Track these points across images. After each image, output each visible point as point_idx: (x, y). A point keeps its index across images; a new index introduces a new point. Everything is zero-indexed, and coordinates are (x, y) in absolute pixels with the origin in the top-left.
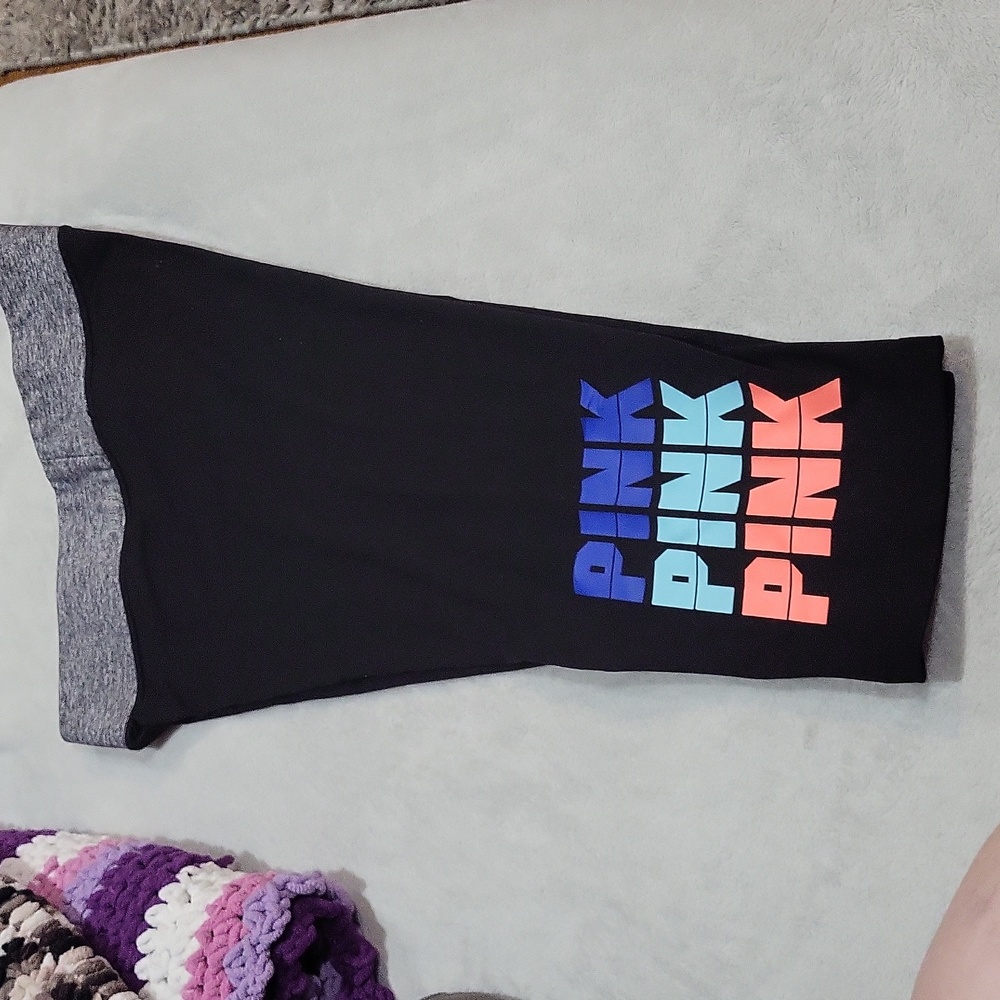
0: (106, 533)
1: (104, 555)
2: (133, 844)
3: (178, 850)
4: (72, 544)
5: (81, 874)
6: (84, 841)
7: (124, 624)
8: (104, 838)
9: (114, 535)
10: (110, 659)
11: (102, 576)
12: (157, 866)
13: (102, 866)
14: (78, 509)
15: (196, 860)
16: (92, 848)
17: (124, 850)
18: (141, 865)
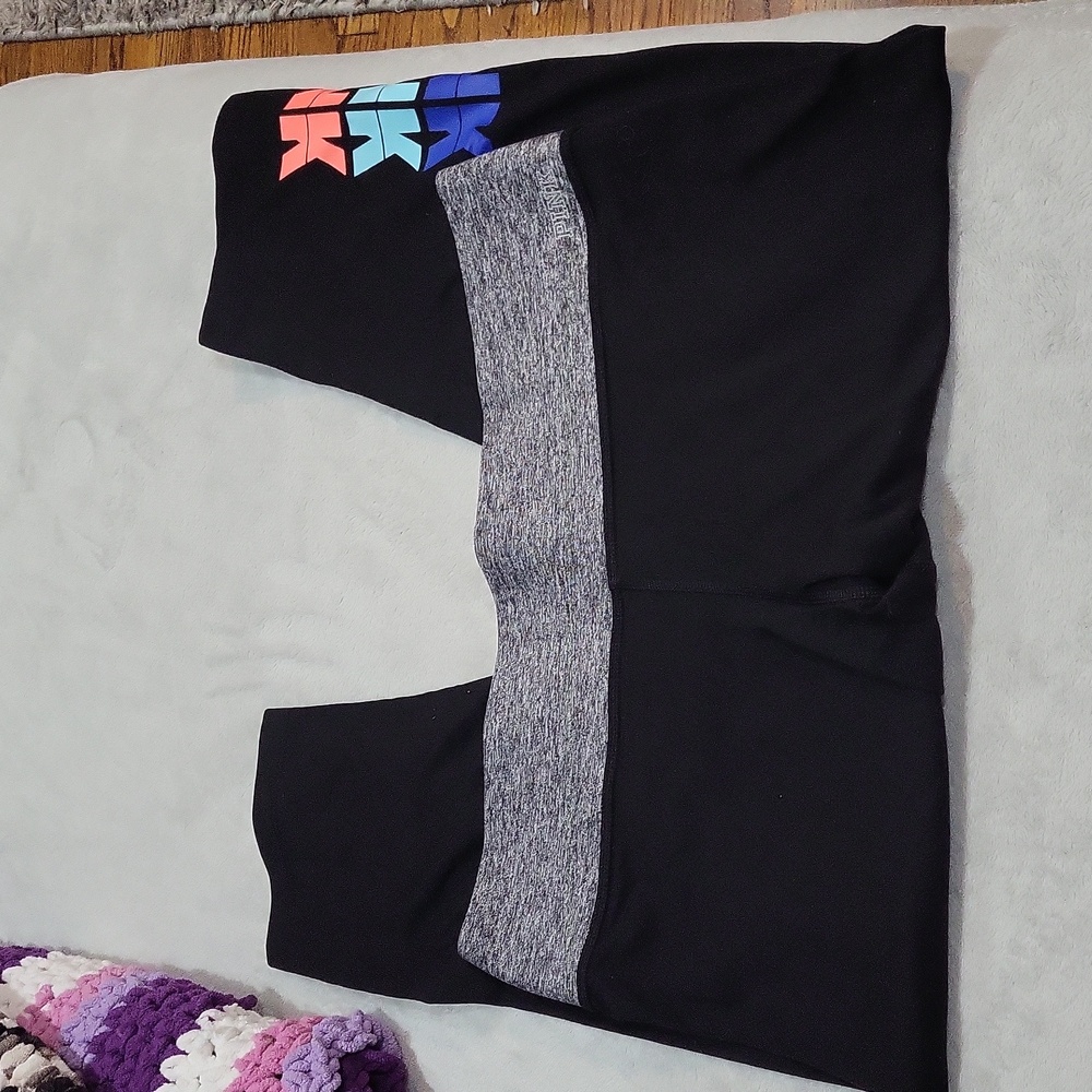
0: (551, 244)
1: (555, 274)
2: (142, 975)
3: (195, 987)
4: (487, 268)
5: (81, 1010)
6: (82, 968)
7: (590, 376)
8: (105, 963)
9: (567, 243)
10: (559, 433)
11: (555, 307)
12: (172, 1007)
13: (107, 1002)
14: (487, 215)
15: (217, 1001)
16: (93, 977)
17: (132, 984)
18: (154, 1004)
